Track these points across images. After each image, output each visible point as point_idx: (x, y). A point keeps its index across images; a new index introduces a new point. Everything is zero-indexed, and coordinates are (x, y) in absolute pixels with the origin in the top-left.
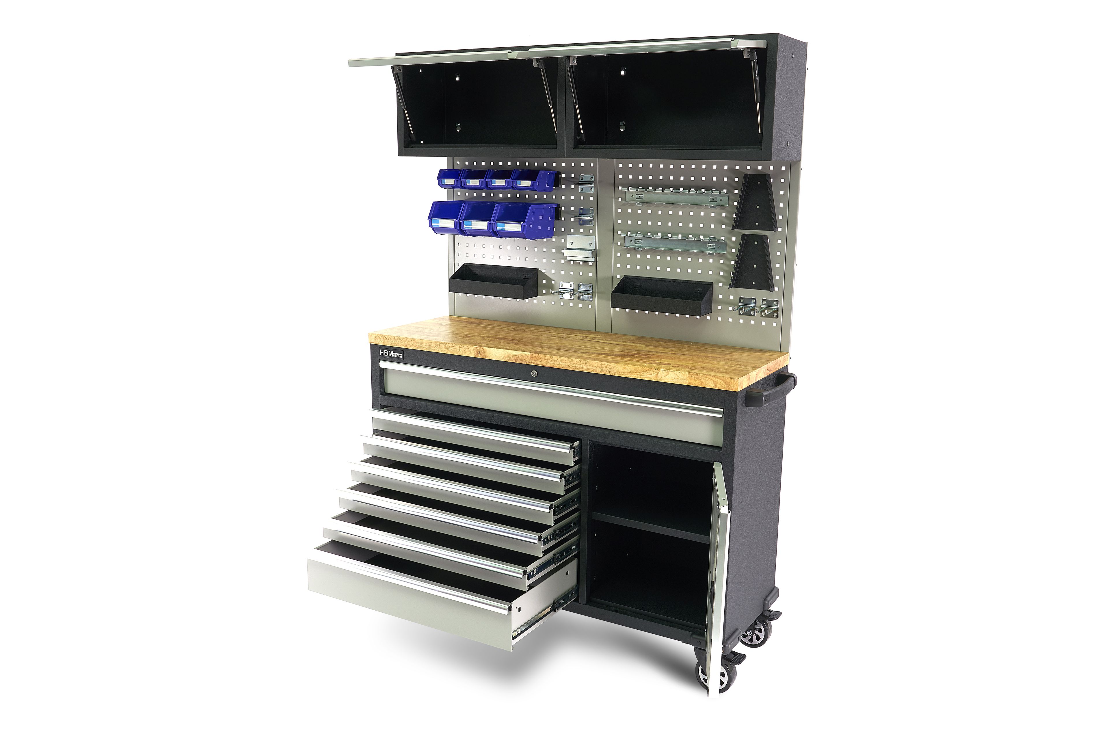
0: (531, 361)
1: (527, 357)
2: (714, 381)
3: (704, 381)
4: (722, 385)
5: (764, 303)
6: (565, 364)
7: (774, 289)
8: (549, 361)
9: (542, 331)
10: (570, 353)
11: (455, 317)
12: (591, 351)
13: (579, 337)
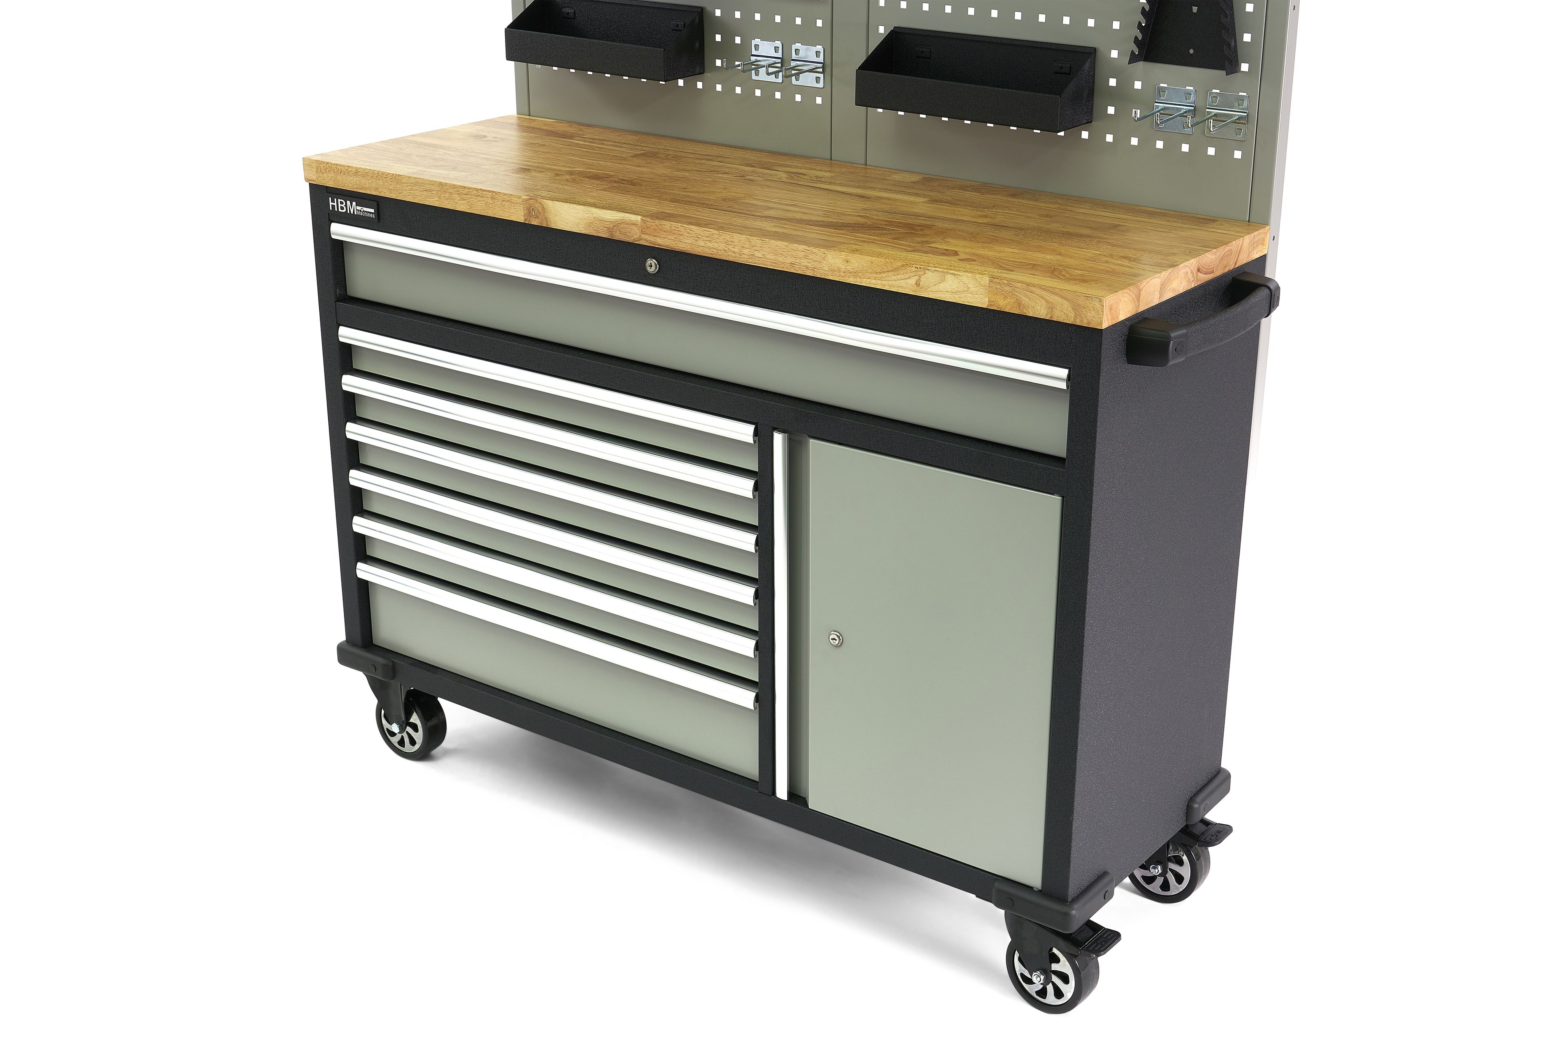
0: (643, 236)
1: (634, 228)
2: (1047, 301)
3: (1025, 300)
4: (1065, 311)
5: (1214, 100)
6: (716, 245)
7: (1239, 68)
8: (681, 237)
9: (704, 159)
10: (735, 219)
11: (529, 119)
12: (789, 215)
13: (784, 175)
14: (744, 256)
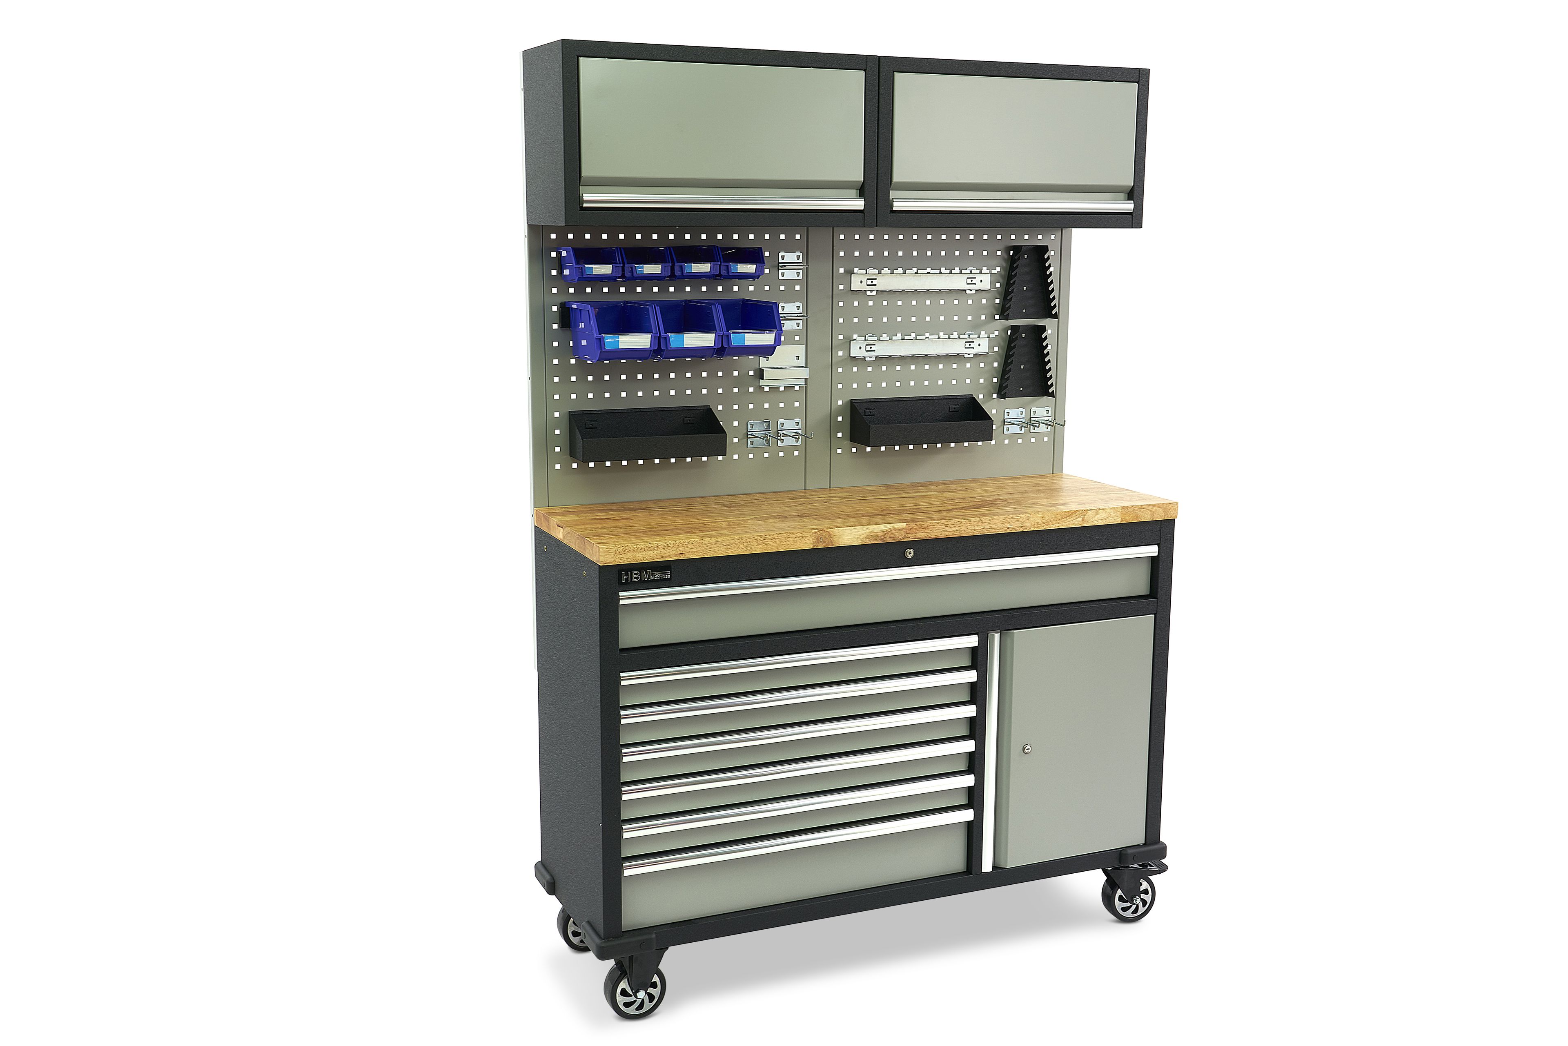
0: (907, 535)
1: (901, 531)
3: (1139, 513)
6: (959, 528)
8: (935, 529)
14: (977, 530)
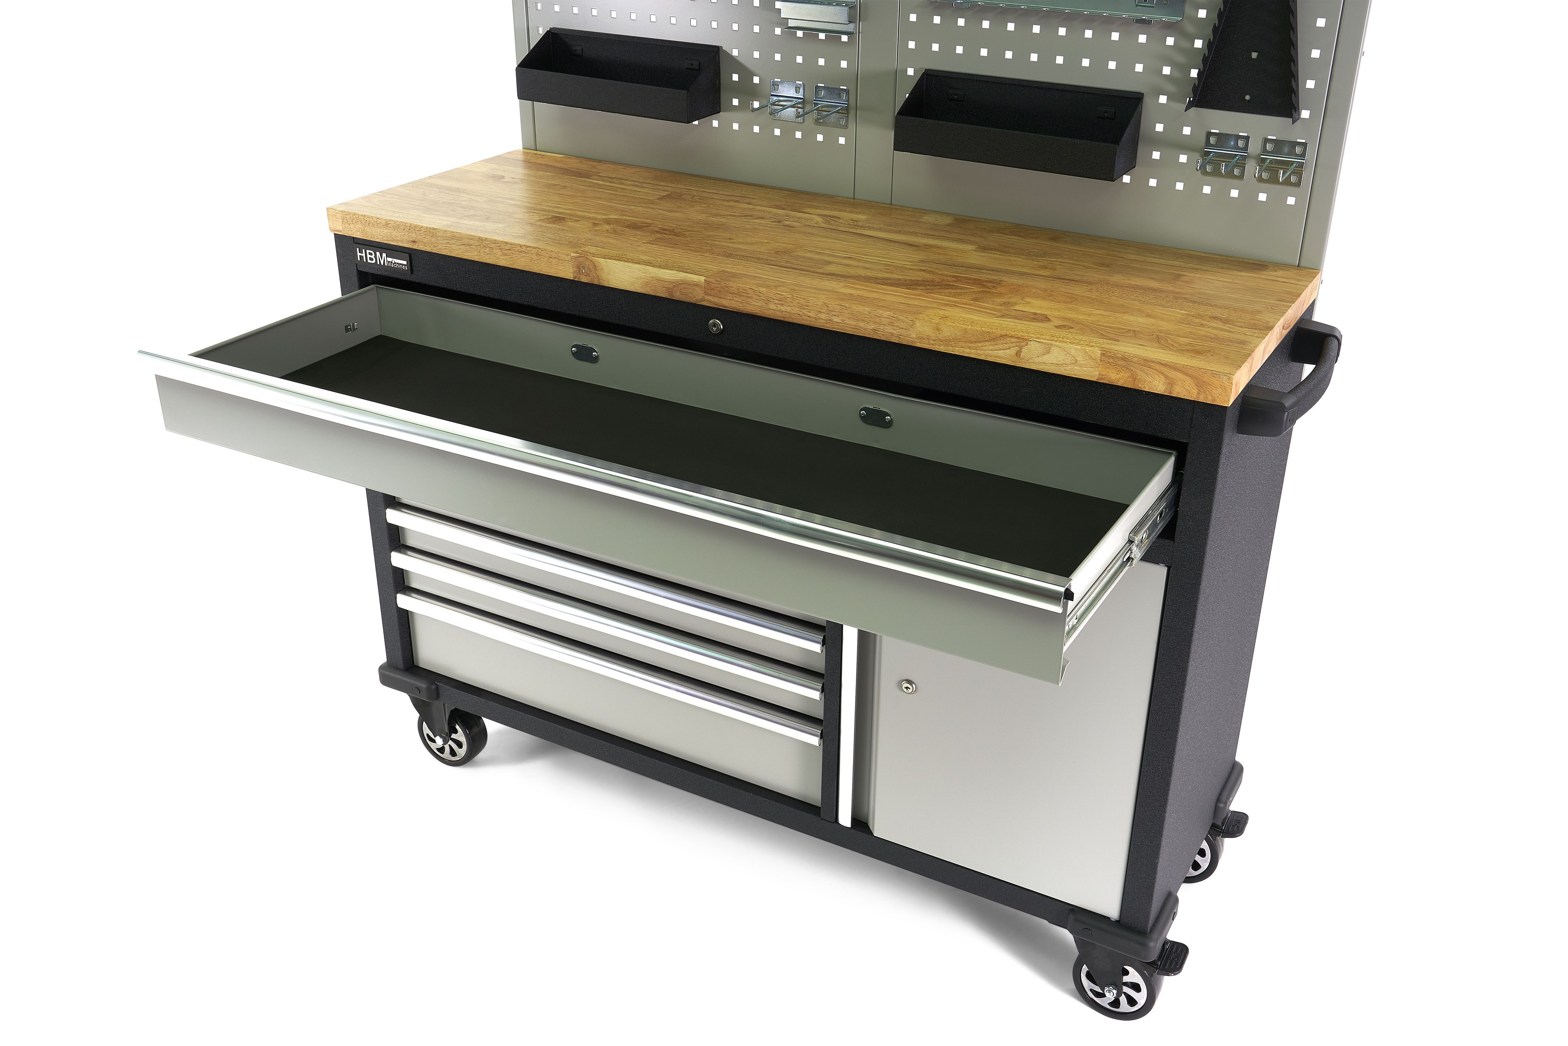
0: (707, 297)
1: (697, 288)
2: (1166, 377)
3: (1141, 375)
4: (1188, 388)
5: (1269, 147)
6: (789, 309)
7: (1299, 115)
8: (750, 300)
9: (732, 201)
10: (801, 278)
11: (536, 154)
12: (852, 271)
13: (819, 219)
